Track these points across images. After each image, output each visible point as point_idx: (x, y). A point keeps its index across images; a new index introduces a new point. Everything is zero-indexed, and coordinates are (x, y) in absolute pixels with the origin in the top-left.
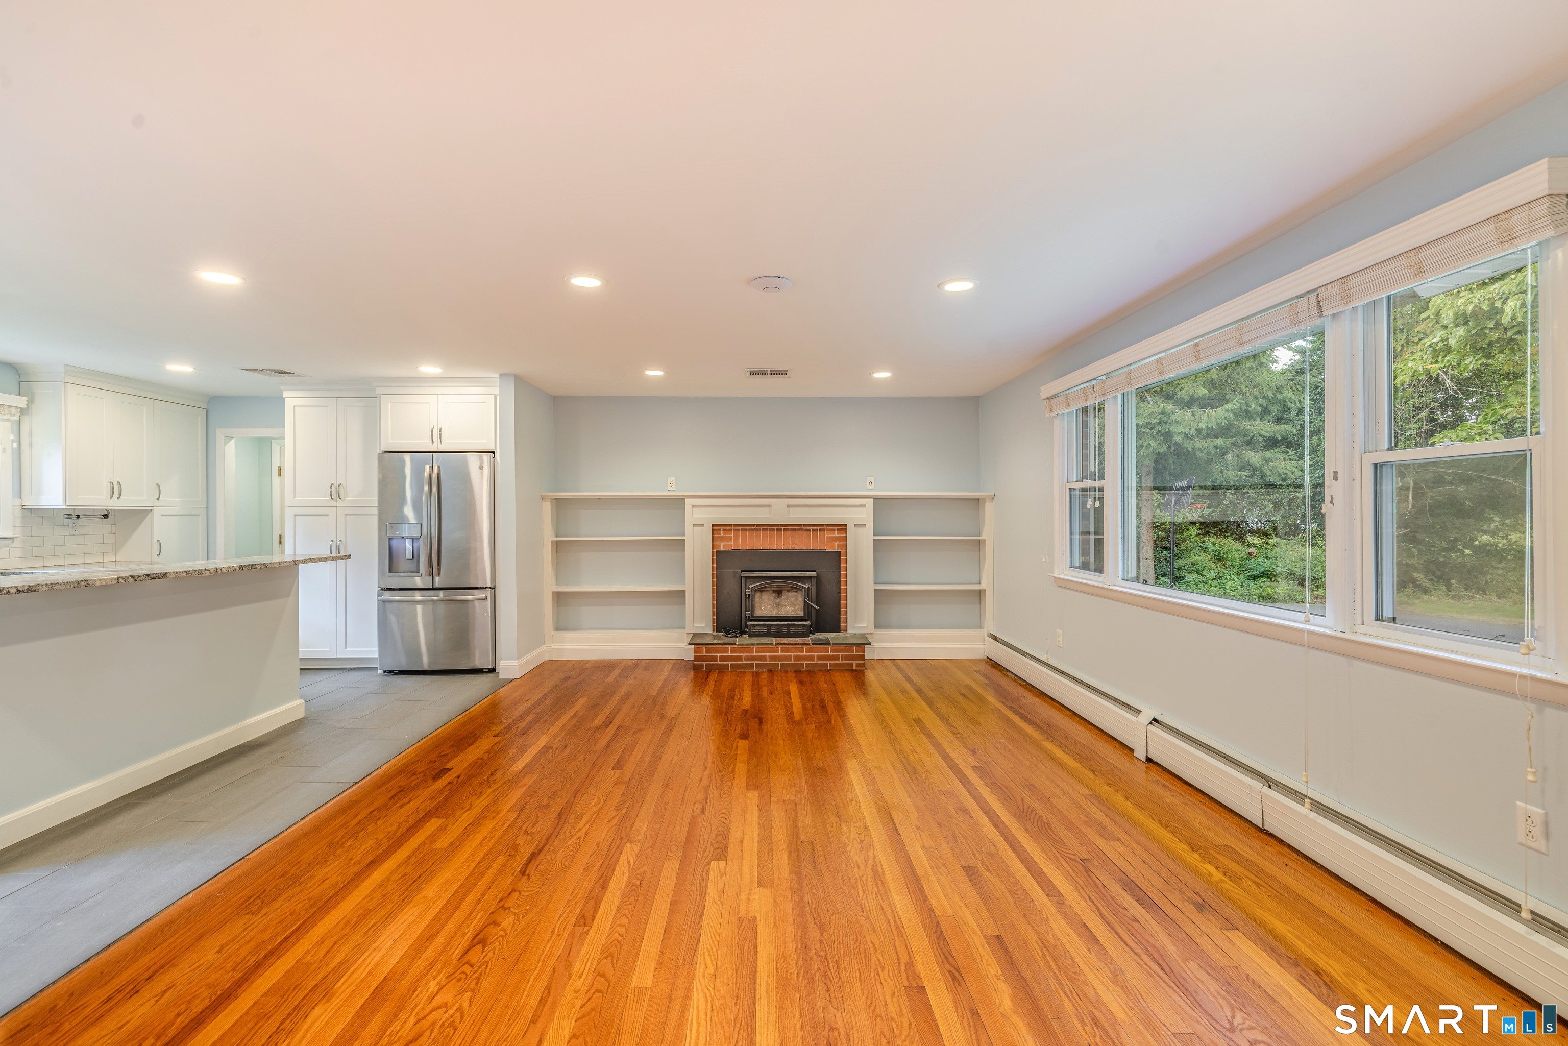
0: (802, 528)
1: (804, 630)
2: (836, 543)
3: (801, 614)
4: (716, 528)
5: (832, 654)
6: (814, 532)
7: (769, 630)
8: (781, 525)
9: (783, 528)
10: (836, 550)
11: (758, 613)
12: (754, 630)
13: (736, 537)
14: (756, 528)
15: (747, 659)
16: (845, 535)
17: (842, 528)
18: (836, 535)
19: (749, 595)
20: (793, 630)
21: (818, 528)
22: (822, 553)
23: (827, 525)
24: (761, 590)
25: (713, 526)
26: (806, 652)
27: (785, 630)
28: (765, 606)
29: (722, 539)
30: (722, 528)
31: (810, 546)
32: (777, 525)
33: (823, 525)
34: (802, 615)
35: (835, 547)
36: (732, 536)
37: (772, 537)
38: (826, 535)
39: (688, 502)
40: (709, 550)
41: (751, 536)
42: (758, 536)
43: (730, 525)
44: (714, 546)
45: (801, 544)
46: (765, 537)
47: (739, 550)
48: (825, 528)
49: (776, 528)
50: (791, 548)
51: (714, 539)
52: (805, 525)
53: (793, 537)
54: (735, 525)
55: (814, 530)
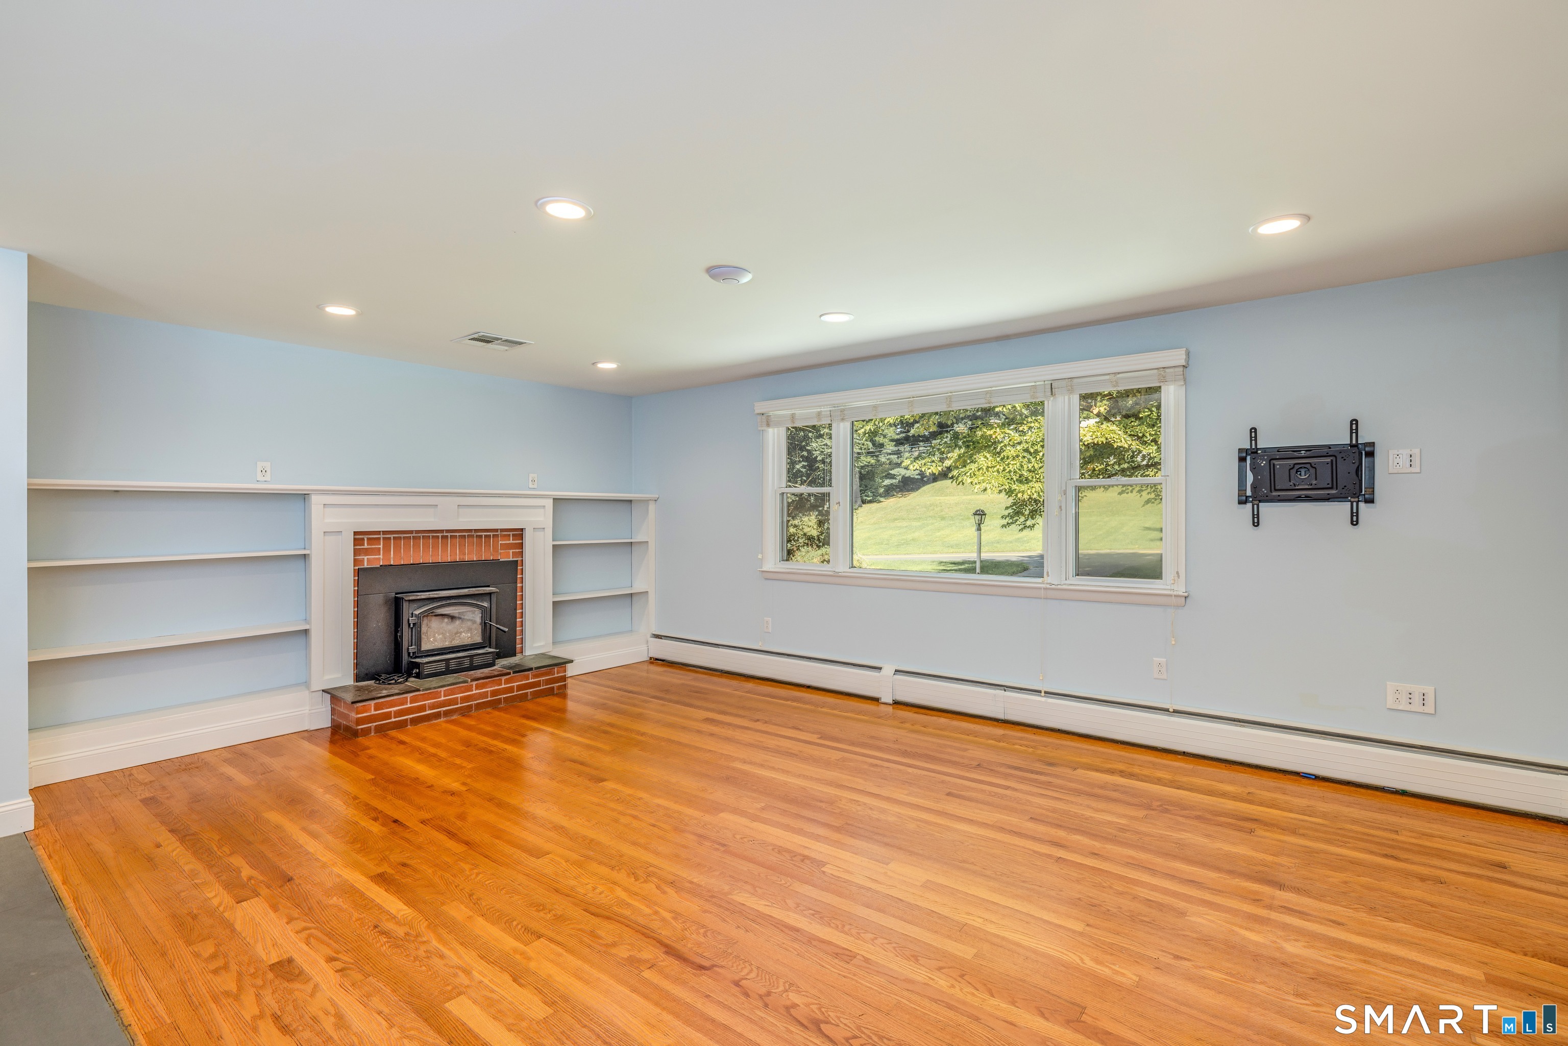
0: (473, 533)
1: (489, 658)
2: (511, 551)
3: (478, 639)
4: (359, 537)
5: (533, 680)
6: (487, 539)
7: (447, 666)
8: (448, 531)
9: (449, 534)
10: (511, 559)
11: (425, 646)
12: (427, 670)
13: (387, 549)
14: (414, 535)
15: (432, 707)
16: (521, 541)
17: (519, 533)
18: (511, 541)
19: (414, 624)
20: (477, 661)
21: (491, 534)
22: (496, 564)
23: (502, 530)
24: (430, 614)
25: (355, 533)
26: (505, 684)
27: (467, 663)
28: (434, 636)
29: (367, 552)
30: (366, 537)
31: (482, 556)
32: (442, 531)
33: (496, 530)
34: (481, 641)
35: (508, 556)
36: (381, 546)
37: (435, 547)
38: (500, 542)
39: (314, 499)
40: (350, 568)
41: (407, 547)
42: (416, 546)
43: (378, 533)
44: (356, 562)
45: (471, 554)
46: (426, 547)
47: (391, 565)
48: (499, 533)
49: (440, 535)
50: (459, 559)
51: (356, 552)
52: (476, 531)
53: (462, 546)
54: (385, 532)
55: (486, 536)
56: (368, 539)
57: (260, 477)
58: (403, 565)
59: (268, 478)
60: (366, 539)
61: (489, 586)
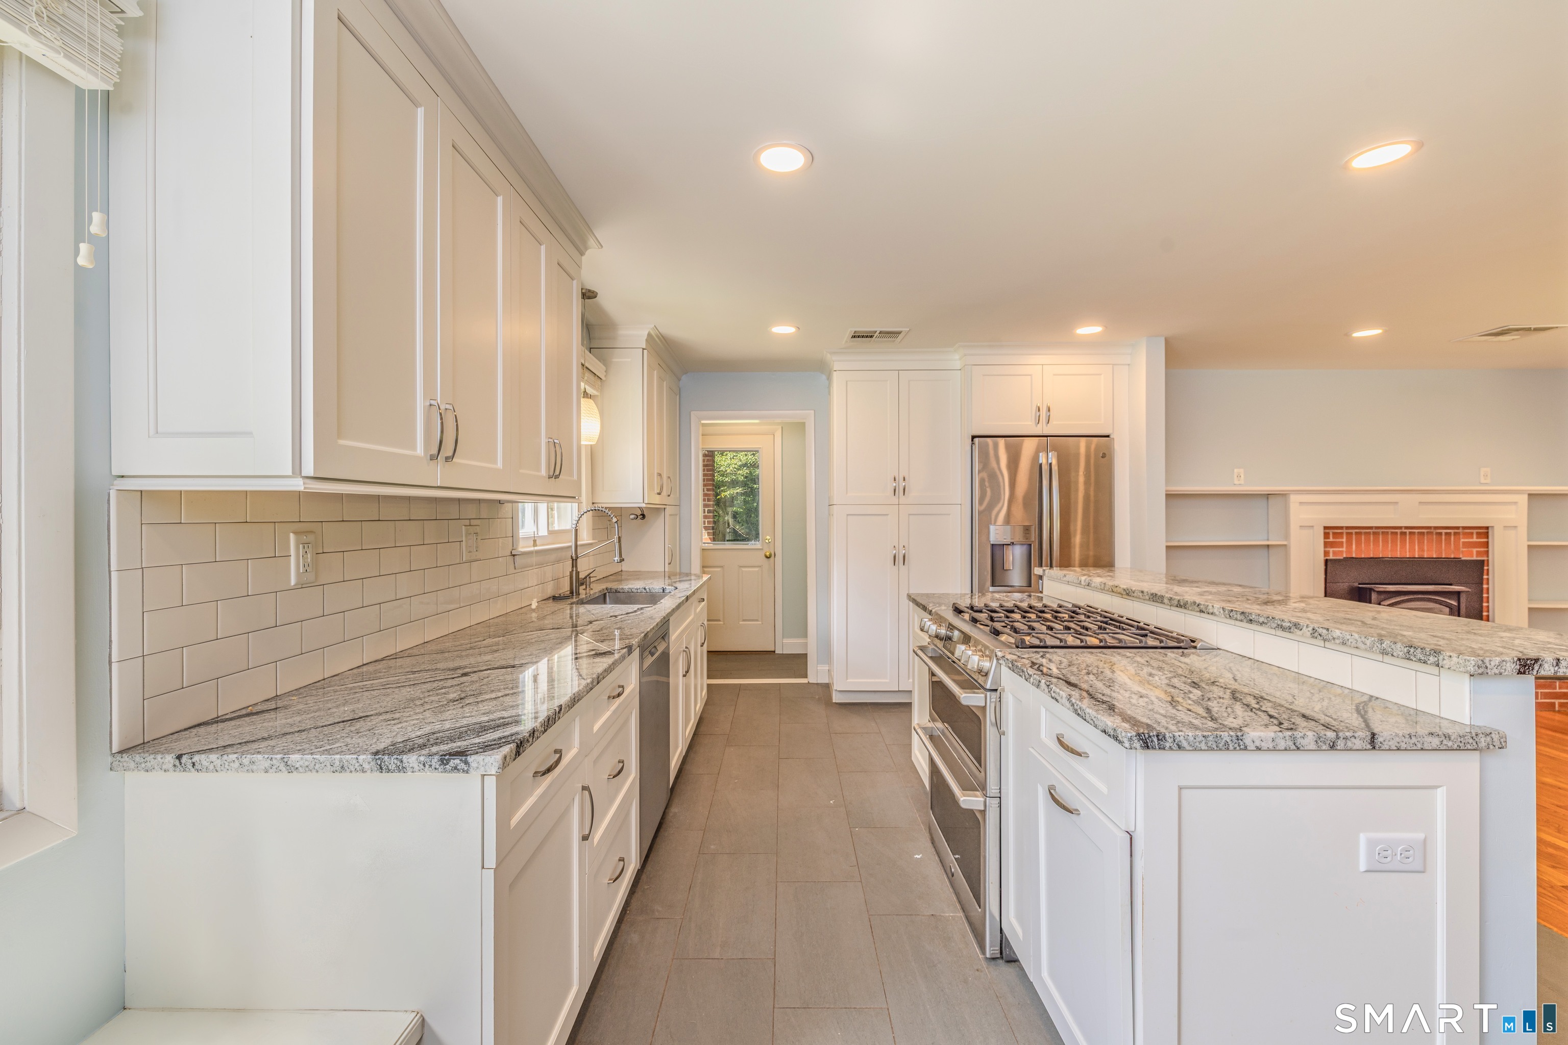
0: (1432, 530)
2: (1475, 550)
4: (1327, 532)
6: (1447, 537)
8: (1407, 528)
9: (1408, 531)
10: (1476, 559)
13: (1349, 543)
14: (1376, 530)
16: (1487, 541)
17: (1484, 532)
18: (1476, 540)
22: (1457, 562)
23: (1464, 528)
25: (1325, 528)
29: (1333, 545)
31: (1442, 553)
32: (1400, 528)
33: (1458, 528)
35: (1473, 555)
36: (1345, 540)
37: (1394, 542)
38: (1462, 540)
39: (1293, 498)
40: (1321, 559)
41: (1367, 541)
42: (1376, 541)
43: (1341, 528)
44: (1326, 553)
45: (1429, 551)
46: (1385, 542)
47: (1353, 558)
48: (1460, 530)
49: (1399, 531)
50: (1418, 555)
51: (1326, 544)
52: (1436, 528)
53: (1421, 543)
54: (1347, 528)
55: (1446, 534)
56: (1334, 533)
57: (1236, 482)
58: (1363, 558)
59: (1242, 482)
60: (1331, 533)
61: (1451, 585)
